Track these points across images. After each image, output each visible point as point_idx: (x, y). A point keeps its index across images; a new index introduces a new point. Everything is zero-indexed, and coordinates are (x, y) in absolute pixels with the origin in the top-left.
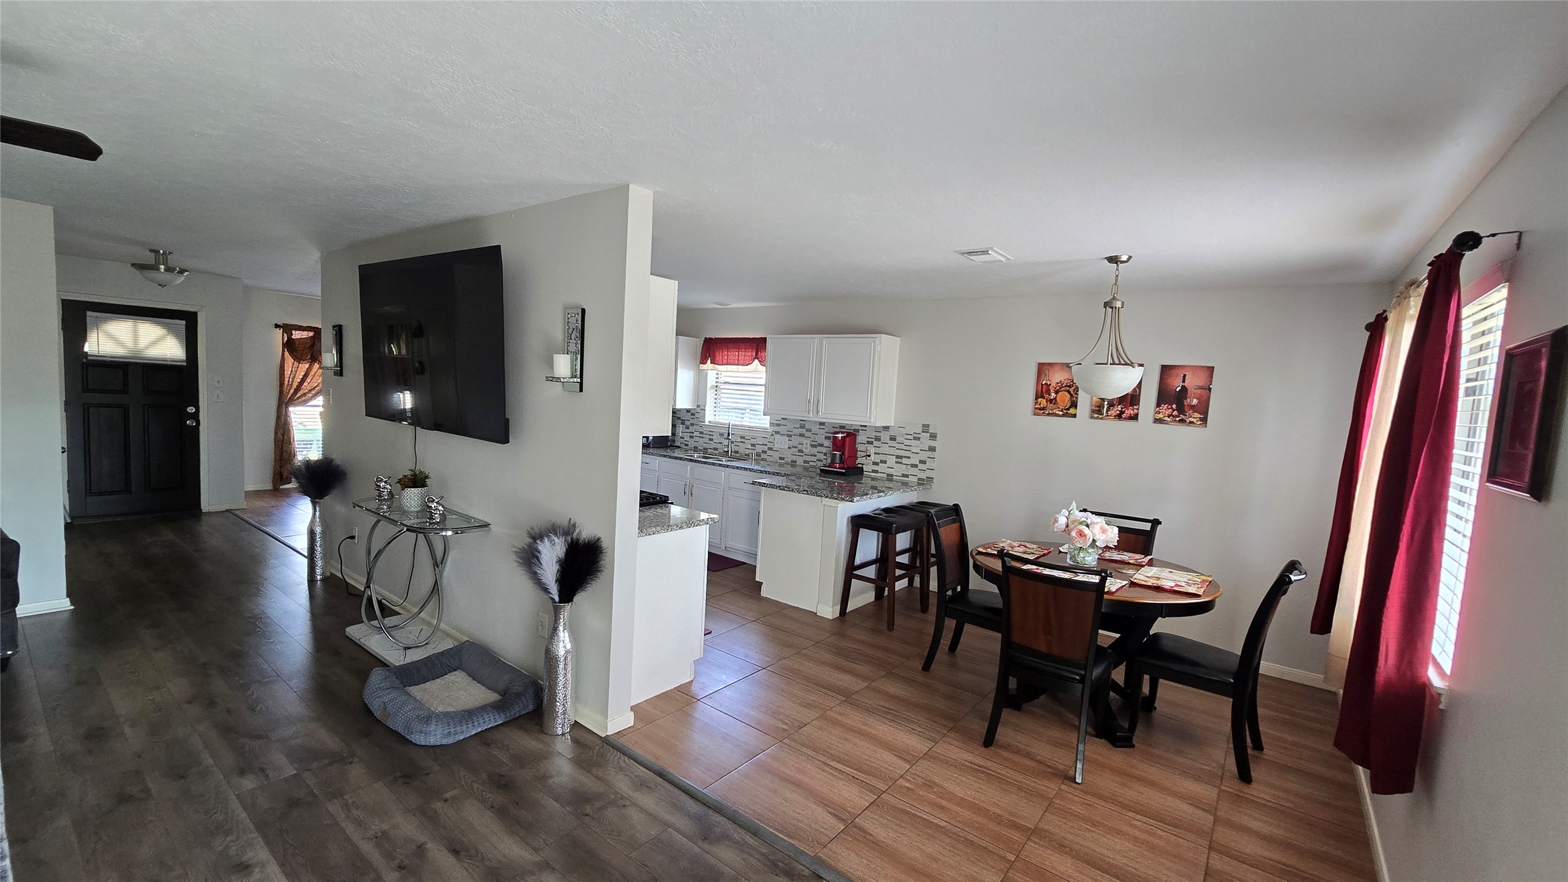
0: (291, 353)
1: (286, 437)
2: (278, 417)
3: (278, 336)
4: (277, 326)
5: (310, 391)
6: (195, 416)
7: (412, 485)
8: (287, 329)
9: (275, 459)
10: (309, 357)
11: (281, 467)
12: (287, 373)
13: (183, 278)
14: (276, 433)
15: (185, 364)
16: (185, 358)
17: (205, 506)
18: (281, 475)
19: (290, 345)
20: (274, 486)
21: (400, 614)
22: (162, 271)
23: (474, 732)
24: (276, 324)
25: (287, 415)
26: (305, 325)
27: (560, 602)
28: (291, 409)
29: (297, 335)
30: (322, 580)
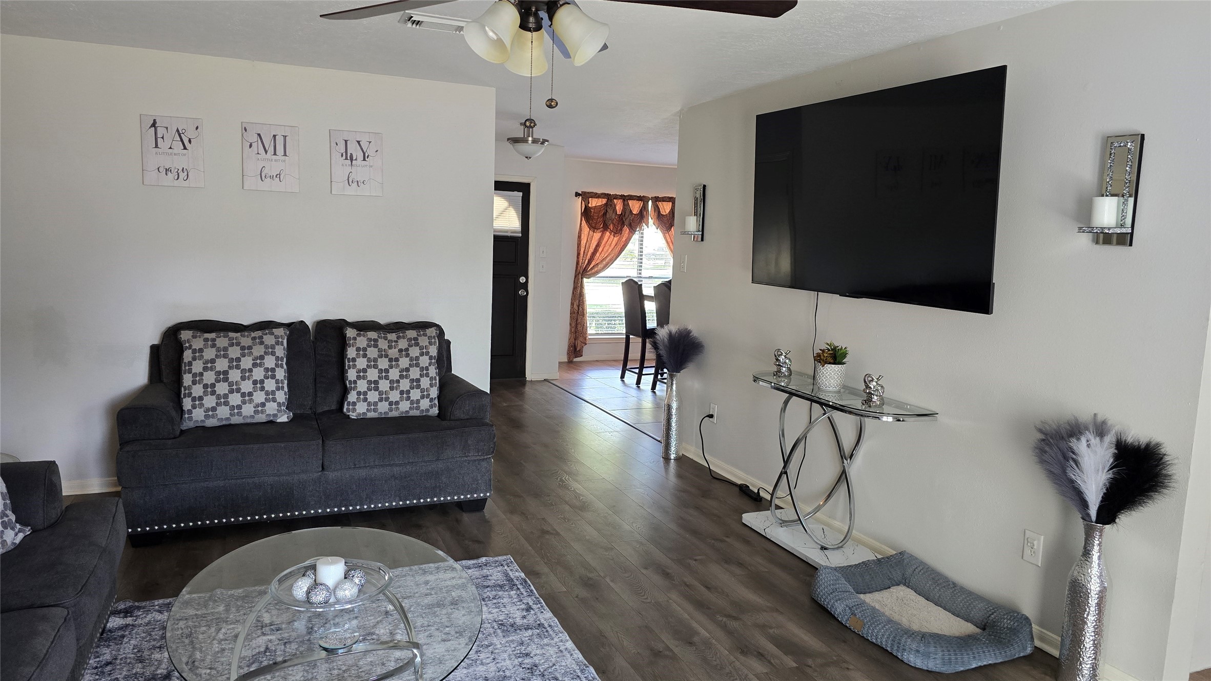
0: (587, 221)
1: (581, 309)
2: (575, 288)
3: (578, 204)
4: (577, 194)
5: (602, 261)
6: (525, 286)
7: (832, 361)
8: (585, 196)
9: (571, 330)
10: (602, 226)
11: (575, 340)
12: (583, 242)
13: (543, 149)
14: (572, 304)
15: (521, 235)
16: (520, 229)
17: (529, 376)
18: (575, 347)
19: (587, 213)
20: (569, 358)
21: (782, 508)
22: (530, 142)
23: (974, 666)
24: (576, 193)
25: (582, 287)
26: (599, 192)
27: (1097, 522)
28: (585, 280)
29: (594, 203)
30: (676, 459)
